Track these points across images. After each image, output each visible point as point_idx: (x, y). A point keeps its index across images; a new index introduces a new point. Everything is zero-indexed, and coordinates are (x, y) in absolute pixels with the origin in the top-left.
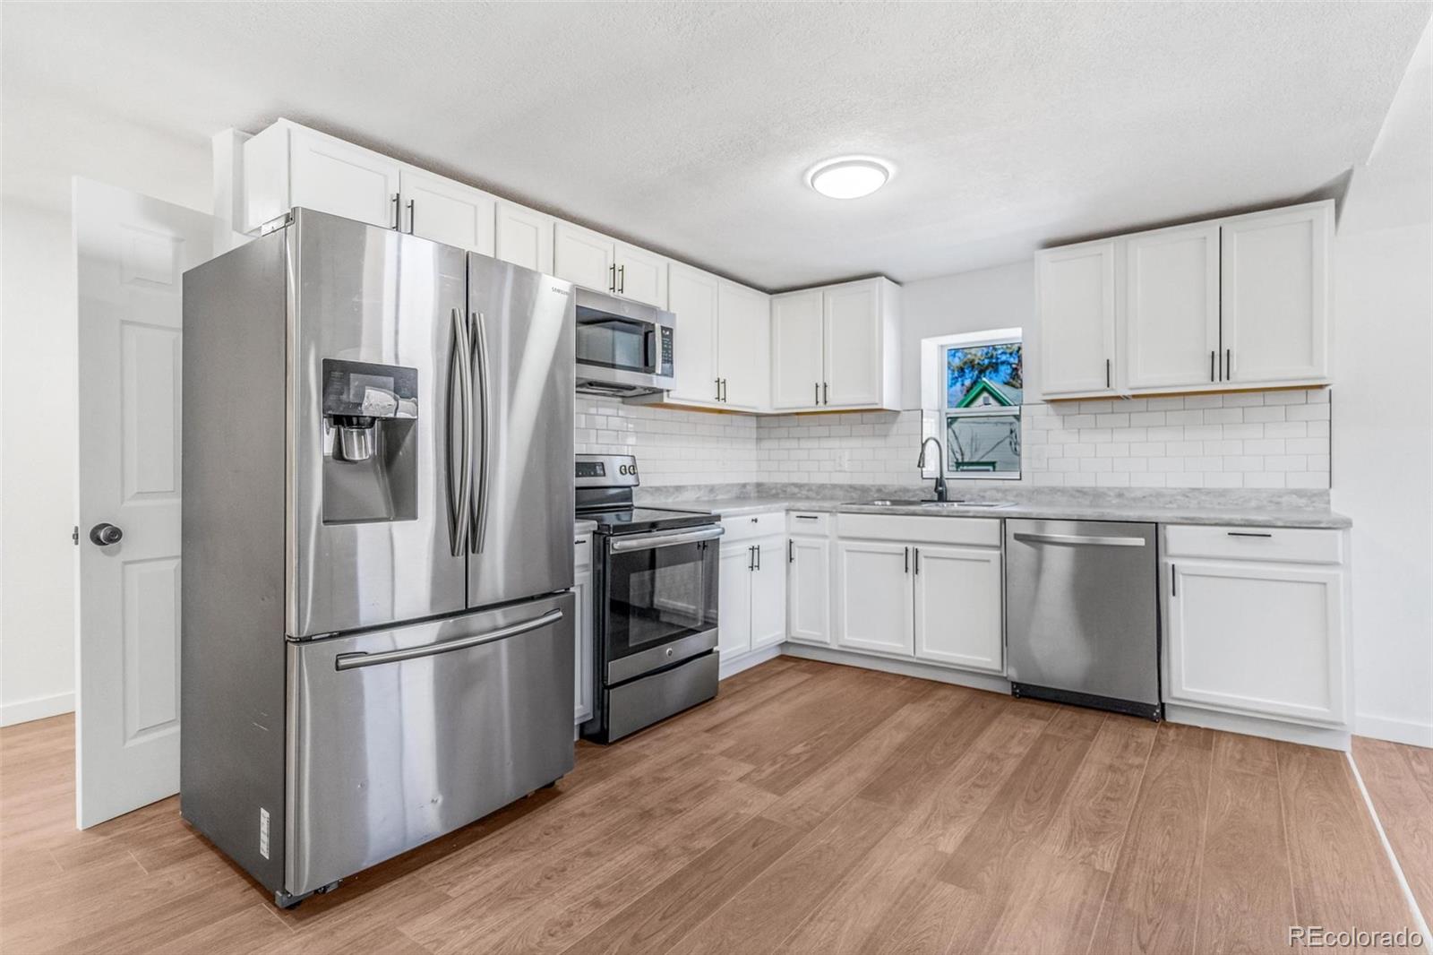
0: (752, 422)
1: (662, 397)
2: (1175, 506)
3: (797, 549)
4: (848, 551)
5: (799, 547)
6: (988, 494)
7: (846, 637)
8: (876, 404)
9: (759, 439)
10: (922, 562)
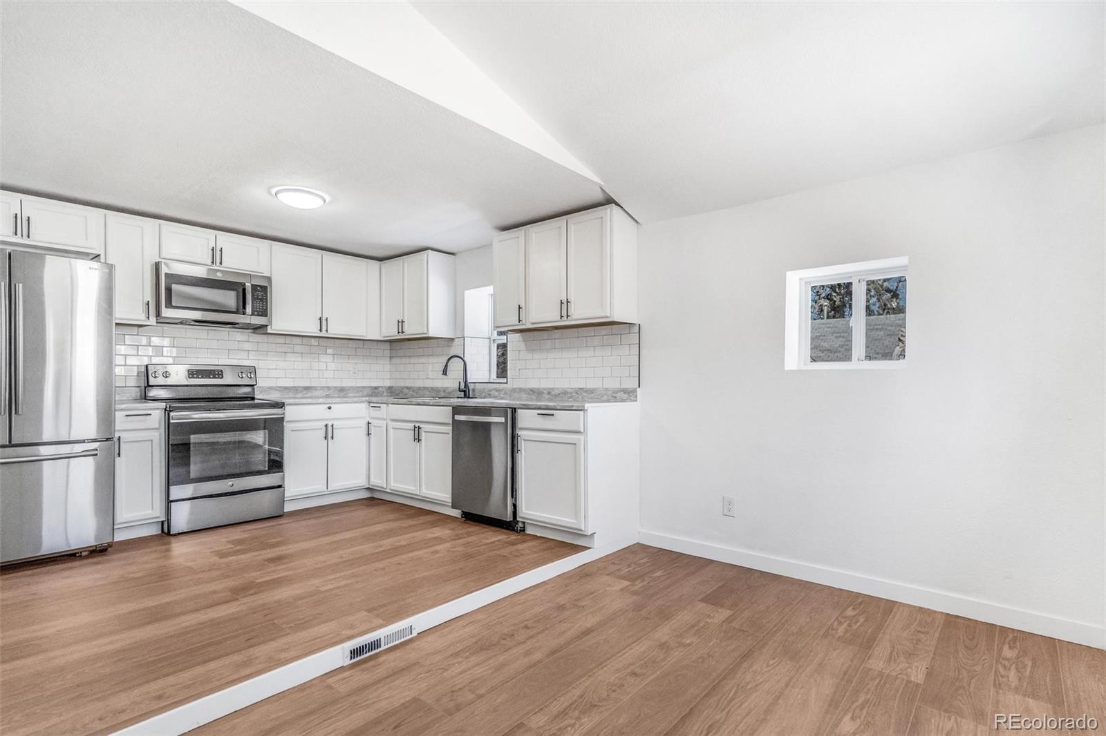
0: (387, 346)
1: (267, 330)
2: (571, 399)
3: (373, 428)
4: (393, 428)
5: (374, 426)
6: (492, 393)
7: (392, 484)
8: (426, 334)
9: (391, 357)
10: (423, 435)
